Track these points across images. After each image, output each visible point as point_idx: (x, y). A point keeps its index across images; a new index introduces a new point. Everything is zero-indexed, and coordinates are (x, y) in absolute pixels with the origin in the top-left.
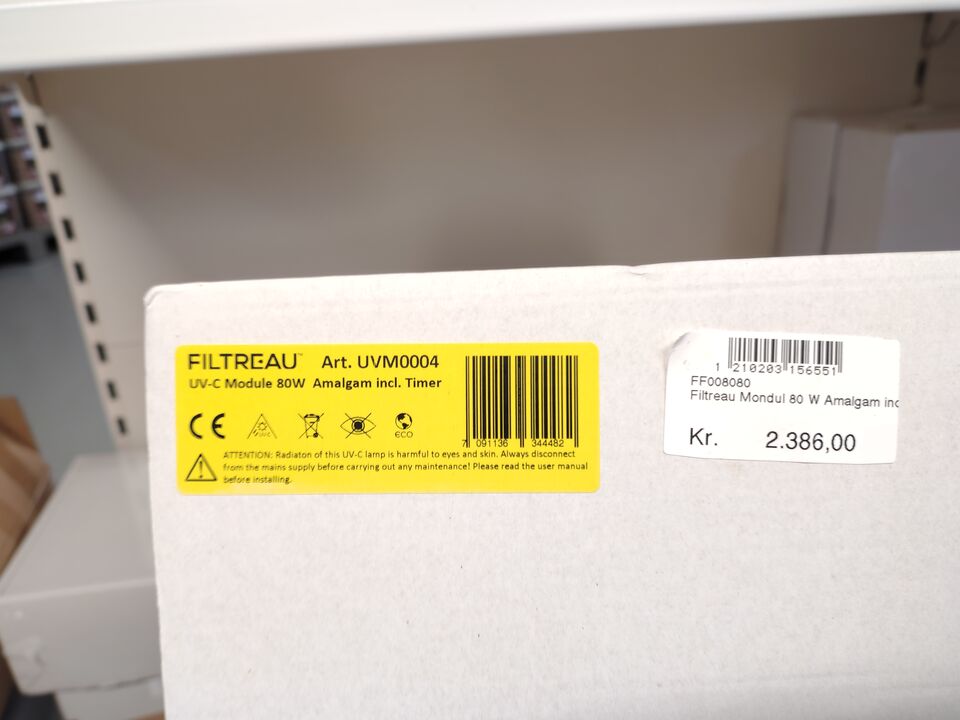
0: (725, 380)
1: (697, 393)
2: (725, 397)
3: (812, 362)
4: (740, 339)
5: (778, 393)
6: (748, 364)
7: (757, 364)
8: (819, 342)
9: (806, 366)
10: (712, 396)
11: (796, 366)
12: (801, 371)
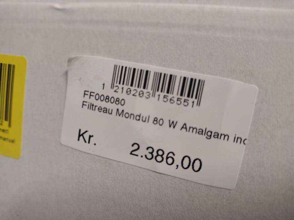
0: (108, 97)
1: (87, 104)
2: (106, 111)
3: (175, 94)
4: (122, 67)
5: (144, 115)
6: (126, 87)
7: (132, 88)
8: (185, 78)
9: (170, 96)
10: (97, 108)
11: (162, 95)
12: (165, 100)
